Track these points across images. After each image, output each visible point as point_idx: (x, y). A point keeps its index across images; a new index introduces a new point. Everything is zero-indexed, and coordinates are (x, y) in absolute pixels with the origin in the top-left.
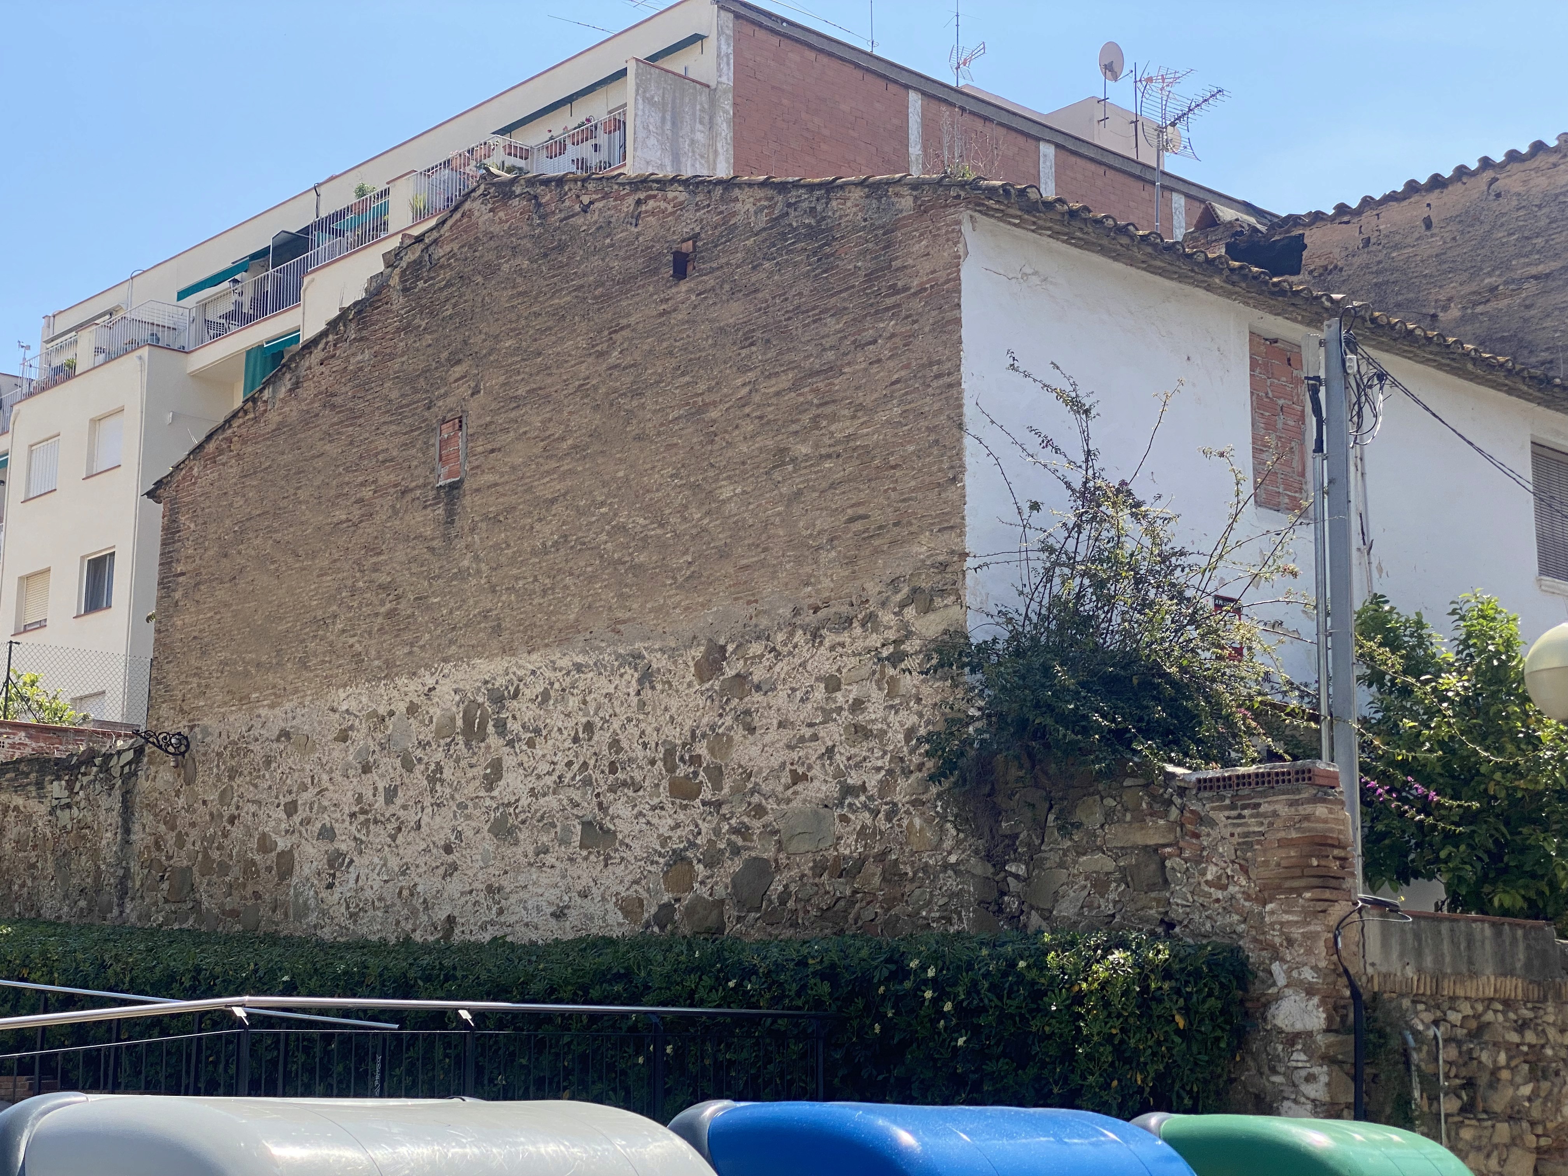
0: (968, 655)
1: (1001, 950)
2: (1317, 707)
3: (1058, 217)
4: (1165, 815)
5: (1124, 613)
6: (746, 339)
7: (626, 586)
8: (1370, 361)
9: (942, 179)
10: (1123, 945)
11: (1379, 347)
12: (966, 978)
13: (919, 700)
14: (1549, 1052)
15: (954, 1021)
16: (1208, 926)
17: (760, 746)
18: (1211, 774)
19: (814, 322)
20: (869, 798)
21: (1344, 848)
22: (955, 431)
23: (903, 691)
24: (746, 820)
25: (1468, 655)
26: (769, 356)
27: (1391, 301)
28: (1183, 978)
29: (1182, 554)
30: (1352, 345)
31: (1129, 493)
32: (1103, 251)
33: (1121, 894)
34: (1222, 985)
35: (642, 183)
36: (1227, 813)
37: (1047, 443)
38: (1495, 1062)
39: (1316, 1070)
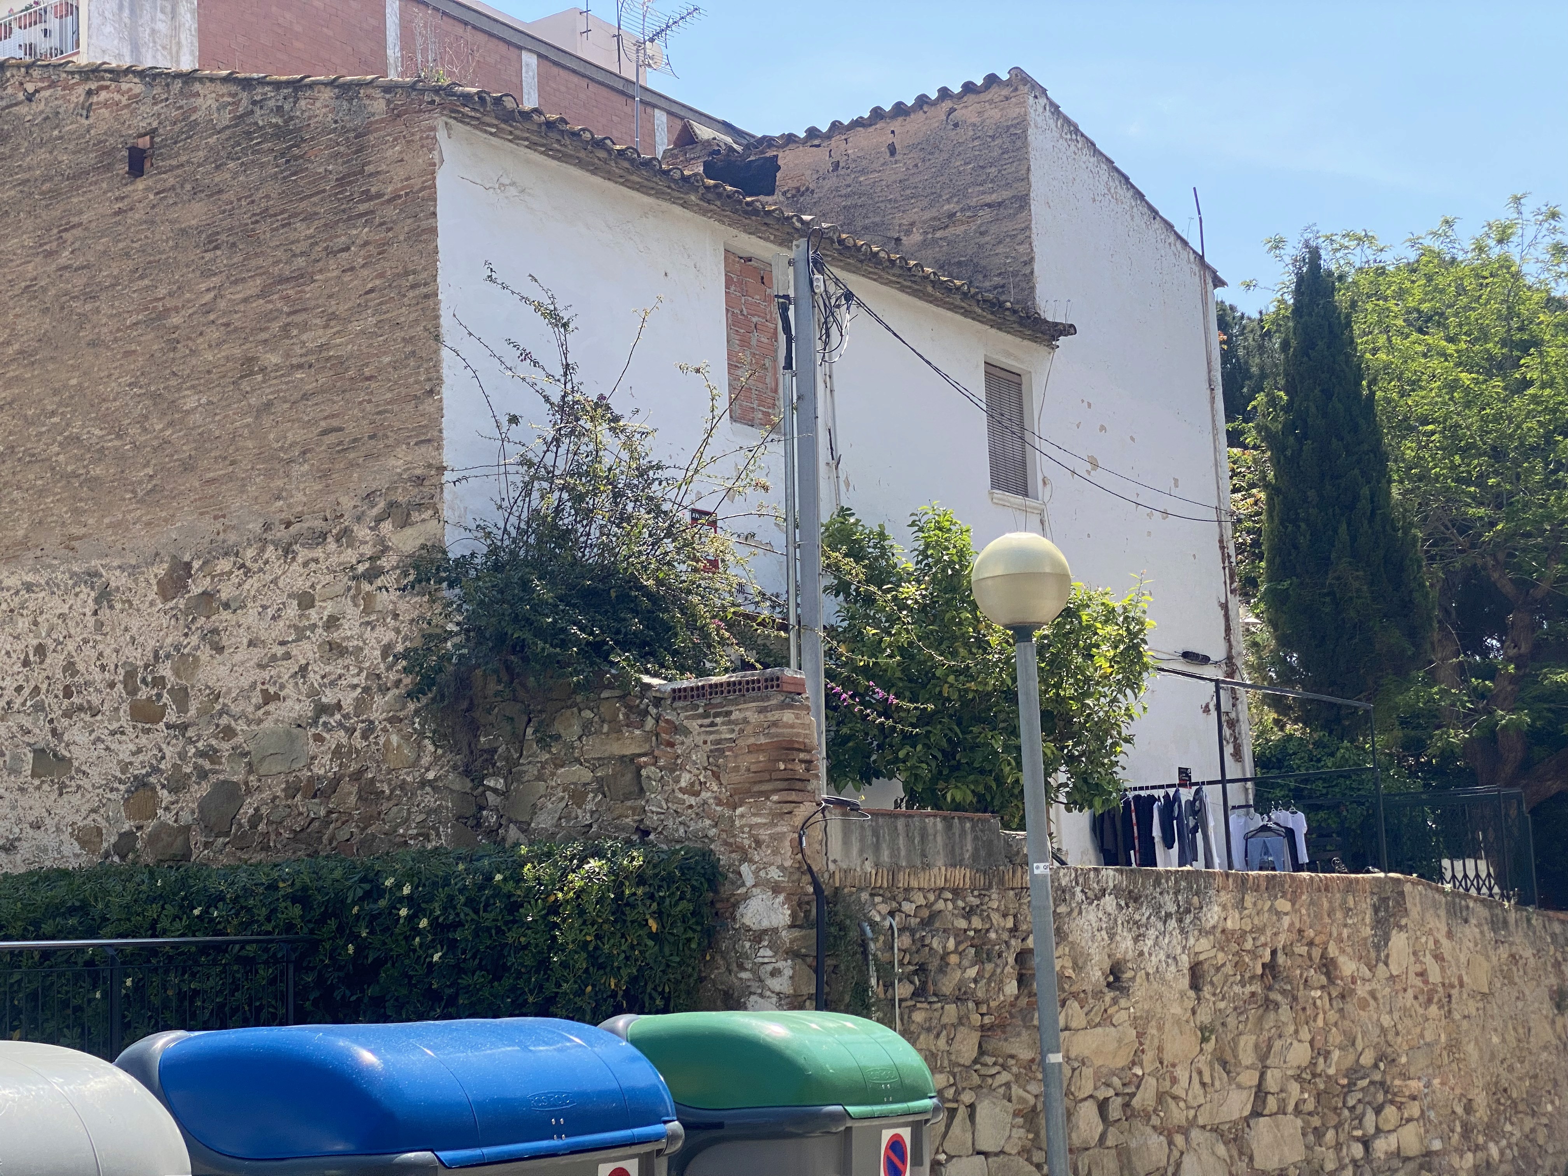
0: (446, 570)
1: (478, 864)
2: (786, 618)
3: (535, 128)
4: (641, 726)
5: (602, 527)
6: (210, 242)
7: (81, 500)
8: (837, 281)
9: (415, 83)
10: (598, 853)
11: (847, 268)
12: (442, 894)
13: (396, 616)
14: (993, 935)
15: (430, 938)
16: (682, 830)
17: (229, 666)
18: (685, 684)
19: (283, 226)
20: (344, 716)
21: (809, 751)
22: (432, 342)
23: (379, 607)
24: (214, 742)
25: (927, 565)
26: (235, 260)
27: (859, 223)
28: (656, 882)
29: (659, 467)
30: (818, 265)
31: (608, 408)
32: (581, 164)
33: (599, 804)
34: (694, 888)
35: (93, 72)
36: (700, 722)
37: (525, 356)
38: (944, 947)
39: (781, 964)
